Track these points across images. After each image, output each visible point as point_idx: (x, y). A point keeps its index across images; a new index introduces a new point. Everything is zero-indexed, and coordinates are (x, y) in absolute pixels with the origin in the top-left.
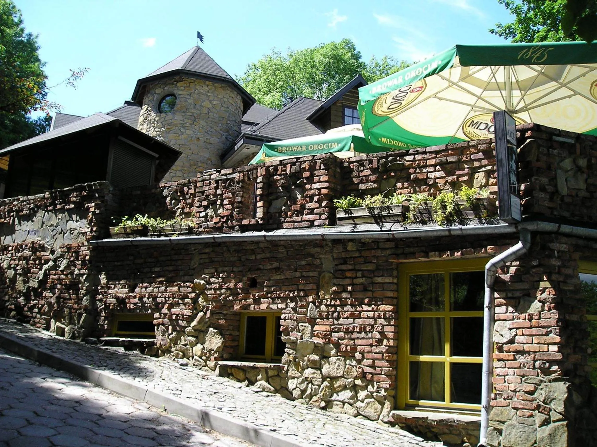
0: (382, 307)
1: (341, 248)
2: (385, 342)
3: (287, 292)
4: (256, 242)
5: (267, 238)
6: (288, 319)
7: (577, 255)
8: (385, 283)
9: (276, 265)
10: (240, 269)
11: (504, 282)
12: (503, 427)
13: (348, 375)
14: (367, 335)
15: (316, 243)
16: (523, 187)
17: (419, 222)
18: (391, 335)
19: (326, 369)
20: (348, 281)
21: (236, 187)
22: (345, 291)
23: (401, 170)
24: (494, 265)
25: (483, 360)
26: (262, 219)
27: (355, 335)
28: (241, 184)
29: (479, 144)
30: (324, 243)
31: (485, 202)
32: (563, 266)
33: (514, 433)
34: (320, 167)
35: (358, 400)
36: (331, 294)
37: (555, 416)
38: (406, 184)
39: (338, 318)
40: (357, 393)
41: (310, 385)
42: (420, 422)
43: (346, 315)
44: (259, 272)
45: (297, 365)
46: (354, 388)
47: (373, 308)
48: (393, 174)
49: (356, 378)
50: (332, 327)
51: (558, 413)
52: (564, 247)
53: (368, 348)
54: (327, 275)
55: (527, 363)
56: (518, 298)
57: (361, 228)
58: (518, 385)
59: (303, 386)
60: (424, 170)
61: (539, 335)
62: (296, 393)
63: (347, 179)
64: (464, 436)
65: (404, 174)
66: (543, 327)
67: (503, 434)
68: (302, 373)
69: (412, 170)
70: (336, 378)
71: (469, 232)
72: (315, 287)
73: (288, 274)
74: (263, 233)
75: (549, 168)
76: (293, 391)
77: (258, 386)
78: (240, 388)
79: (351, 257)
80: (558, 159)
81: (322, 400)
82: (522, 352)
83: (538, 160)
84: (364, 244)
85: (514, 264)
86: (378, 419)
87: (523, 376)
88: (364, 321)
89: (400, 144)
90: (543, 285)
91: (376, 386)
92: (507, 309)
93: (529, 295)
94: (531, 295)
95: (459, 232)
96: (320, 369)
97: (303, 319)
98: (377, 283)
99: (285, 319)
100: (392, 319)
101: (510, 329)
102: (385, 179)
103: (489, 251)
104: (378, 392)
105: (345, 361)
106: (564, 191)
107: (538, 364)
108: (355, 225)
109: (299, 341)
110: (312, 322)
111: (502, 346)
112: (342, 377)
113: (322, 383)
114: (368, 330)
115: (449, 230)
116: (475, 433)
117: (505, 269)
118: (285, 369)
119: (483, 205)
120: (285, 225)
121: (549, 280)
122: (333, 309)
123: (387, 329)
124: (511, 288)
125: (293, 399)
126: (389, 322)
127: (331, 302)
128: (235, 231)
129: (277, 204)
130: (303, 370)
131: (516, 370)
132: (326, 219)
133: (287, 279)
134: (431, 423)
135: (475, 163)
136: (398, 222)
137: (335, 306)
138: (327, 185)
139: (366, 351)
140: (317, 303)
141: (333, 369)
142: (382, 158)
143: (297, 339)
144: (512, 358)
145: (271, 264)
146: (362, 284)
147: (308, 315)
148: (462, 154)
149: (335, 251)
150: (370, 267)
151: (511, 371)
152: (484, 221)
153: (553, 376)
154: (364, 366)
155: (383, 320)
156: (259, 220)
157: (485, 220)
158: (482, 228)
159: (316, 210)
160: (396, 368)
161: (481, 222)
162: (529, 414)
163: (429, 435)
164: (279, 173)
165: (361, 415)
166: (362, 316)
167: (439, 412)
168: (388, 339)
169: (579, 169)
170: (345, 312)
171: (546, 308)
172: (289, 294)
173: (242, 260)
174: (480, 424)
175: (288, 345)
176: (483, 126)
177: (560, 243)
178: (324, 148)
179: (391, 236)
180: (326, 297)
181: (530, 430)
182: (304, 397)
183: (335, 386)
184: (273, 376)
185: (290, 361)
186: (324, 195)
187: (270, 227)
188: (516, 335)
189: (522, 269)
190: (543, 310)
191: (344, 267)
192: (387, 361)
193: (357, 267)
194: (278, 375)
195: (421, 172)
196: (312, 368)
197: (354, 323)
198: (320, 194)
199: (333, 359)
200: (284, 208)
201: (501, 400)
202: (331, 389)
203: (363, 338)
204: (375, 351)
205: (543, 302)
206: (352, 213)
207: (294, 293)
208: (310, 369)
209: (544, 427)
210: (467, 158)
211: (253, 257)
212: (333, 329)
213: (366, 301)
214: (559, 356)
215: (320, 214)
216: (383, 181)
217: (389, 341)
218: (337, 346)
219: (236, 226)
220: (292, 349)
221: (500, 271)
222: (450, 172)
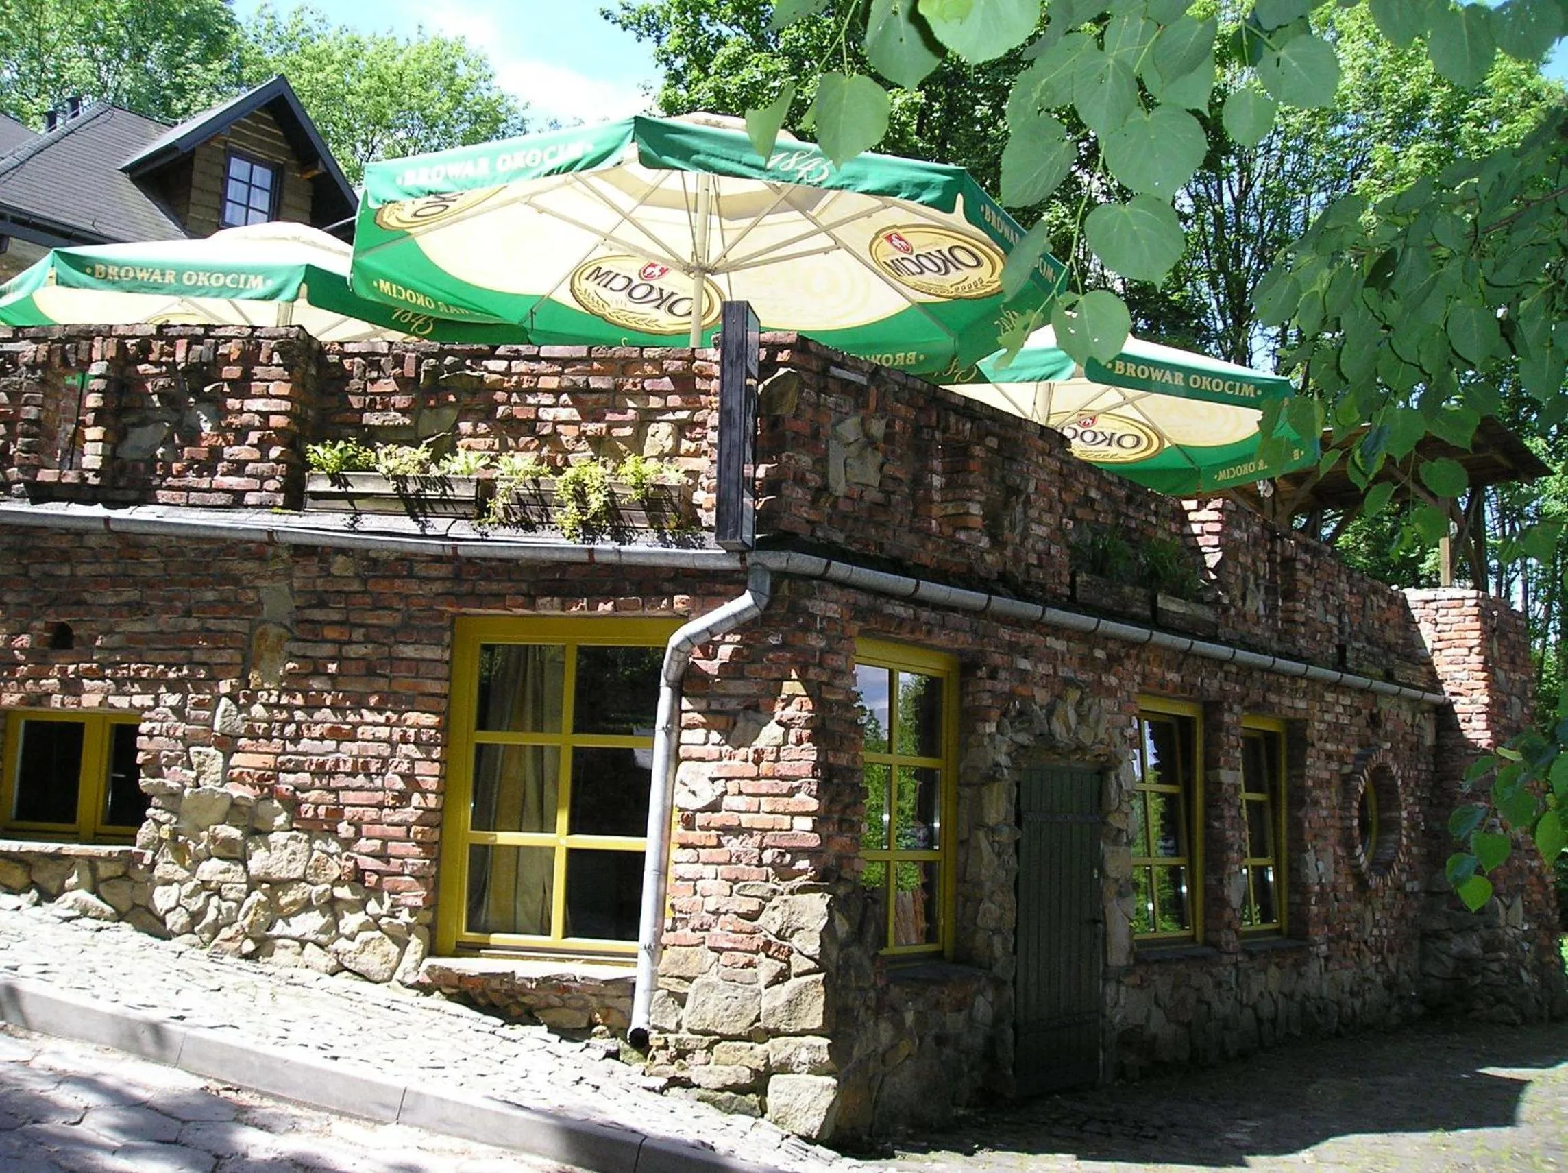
0: (412, 717)
1: (314, 569)
2: (416, 799)
3: (161, 667)
4: (77, 532)
5: (112, 526)
6: (160, 735)
7: (855, 627)
8: (423, 660)
9: (130, 594)
10: (24, 598)
11: (704, 677)
12: (690, 989)
13: (317, 875)
14: (372, 781)
15: (247, 550)
16: (761, 472)
17: (516, 525)
18: (431, 783)
19: (258, 862)
20: (327, 650)
21: (21, 378)
22: (318, 672)
23: (474, 393)
24: (689, 639)
25: (649, 845)
26: (97, 473)
27: (340, 781)
28: (39, 372)
29: (667, 358)
30: (271, 550)
31: (674, 494)
32: (829, 650)
33: (712, 1002)
34: (270, 358)
35: (339, 936)
36: (282, 679)
37: (799, 963)
38: (482, 427)
39: (296, 739)
40: (337, 918)
41: (215, 900)
42: (495, 984)
43: (317, 731)
44: (82, 610)
45: (180, 851)
46: (332, 906)
47: (388, 719)
48: (452, 398)
49: (338, 882)
50: (281, 759)
51: (808, 957)
52: (833, 610)
53: (372, 813)
54: (274, 631)
55: (746, 853)
56: (735, 714)
57: (371, 522)
58: (724, 900)
59: (196, 904)
60: (531, 400)
61: (775, 795)
62: (175, 920)
63: (332, 394)
64: (593, 1012)
65: (479, 402)
66: (784, 778)
67: (689, 1004)
68: (193, 871)
69: (500, 396)
70: (286, 884)
71: (633, 560)
72: (238, 659)
73: (167, 622)
74: (98, 510)
75: (816, 435)
76: (168, 916)
77: (70, 903)
78: (18, 909)
79: (339, 592)
80: (834, 417)
81: (246, 937)
82: (737, 831)
83: (796, 417)
84: (375, 561)
85: (728, 638)
86: (390, 979)
87: (736, 881)
88: (365, 748)
89: (420, 301)
90: (788, 688)
91: (387, 902)
92: (707, 737)
93: (756, 708)
94: (762, 708)
95: (613, 558)
96: (243, 860)
97: (203, 735)
98: (403, 659)
99: (150, 735)
100: (436, 745)
101: (713, 780)
102: (432, 407)
103: (678, 606)
104: (392, 915)
105: (310, 841)
106: (840, 489)
107: (768, 856)
108: (357, 514)
109: (187, 792)
110: (227, 745)
111: (693, 817)
112: (303, 879)
113: (248, 895)
114: (373, 770)
115: (591, 551)
116: (622, 1003)
117: (709, 651)
118: (147, 860)
119: (670, 500)
120: (162, 495)
121: (802, 679)
122: (285, 715)
123: (420, 768)
124: (721, 691)
125: (167, 936)
126: (429, 753)
127: (279, 697)
128: (10, 494)
129: (141, 437)
130: (198, 861)
131: (720, 868)
132: (277, 491)
133: (162, 632)
134: (523, 985)
135: (652, 398)
136: (466, 517)
137: (290, 708)
138: (285, 405)
139: (366, 819)
140: (243, 698)
141: (279, 860)
142: (428, 355)
143: (184, 787)
144: (714, 842)
145: (118, 594)
146: (362, 658)
147: (217, 727)
148: (624, 373)
149: (298, 572)
150: (387, 619)
151: (709, 871)
152: (669, 537)
153: (798, 882)
154: (360, 853)
155: (412, 746)
156: (89, 475)
157: (673, 535)
158: (667, 554)
159: (251, 465)
160: (437, 861)
161: (662, 539)
162: (746, 960)
163: (516, 1010)
164: (152, 357)
165: (347, 969)
166: (359, 736)
167: (537, 959)
168: (424, 793)
169: (871, 442)
170: (316, 723)
171: (792, 739)
172: (164, 673)
173: (32, 574)
174: (634, 985)
175: (155, 801)
176: (619, 283)
177: (826, 601)
178: (224, 285)
179: (450, 552)
180: (266, 686)
181: (747, 994)
182: (197, 929)
183: (282, 902)
184: (110, 878)
185: (161, 840)
186: (276, 430)
187: (118, 495)
188: (725, 793)
189: (746, 652)
190: (785, 742)
191: (317, 614)
192: (419, 844)
193: (355, 617)
194: (125, 876)
195: (524, 403)
196: (220, 858)
197: (337, 751)
198: (265, 426)
199: (278, 838)
200: (161, 450)
201: (684, 933)
202: (271, 909)
203: (360, 789)
204: (389, 820)
205: (786, 725)
206: (347, 484)
207: (180, 670)
208: (214, 860)
209: (776, 987)
210: (635, 385)
211: (66, 570)
212: (282, 764)
213: (373, 700)
214: (813, 841)
215: (263, 478)
216: (426, 411)
217: (425, 798)
218: (293, 805)
219: (18, 482)
220: (167, 811)
221: (698, 653)
222: (592, 412)
